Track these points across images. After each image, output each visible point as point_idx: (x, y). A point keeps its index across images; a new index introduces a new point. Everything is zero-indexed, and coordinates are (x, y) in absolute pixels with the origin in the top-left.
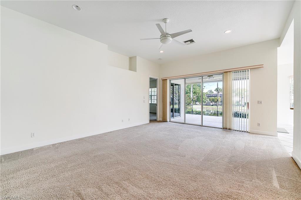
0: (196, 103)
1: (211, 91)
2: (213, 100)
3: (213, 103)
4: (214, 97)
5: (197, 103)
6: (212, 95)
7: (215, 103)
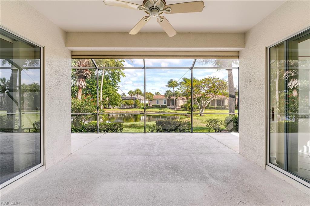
0: (109, 106)
1: (124, 94)
2: (127, 103)
3: (127, 106)
4: (128, 99)
5: (111, 106)
6: (125, 98)
7: (128, 106)
